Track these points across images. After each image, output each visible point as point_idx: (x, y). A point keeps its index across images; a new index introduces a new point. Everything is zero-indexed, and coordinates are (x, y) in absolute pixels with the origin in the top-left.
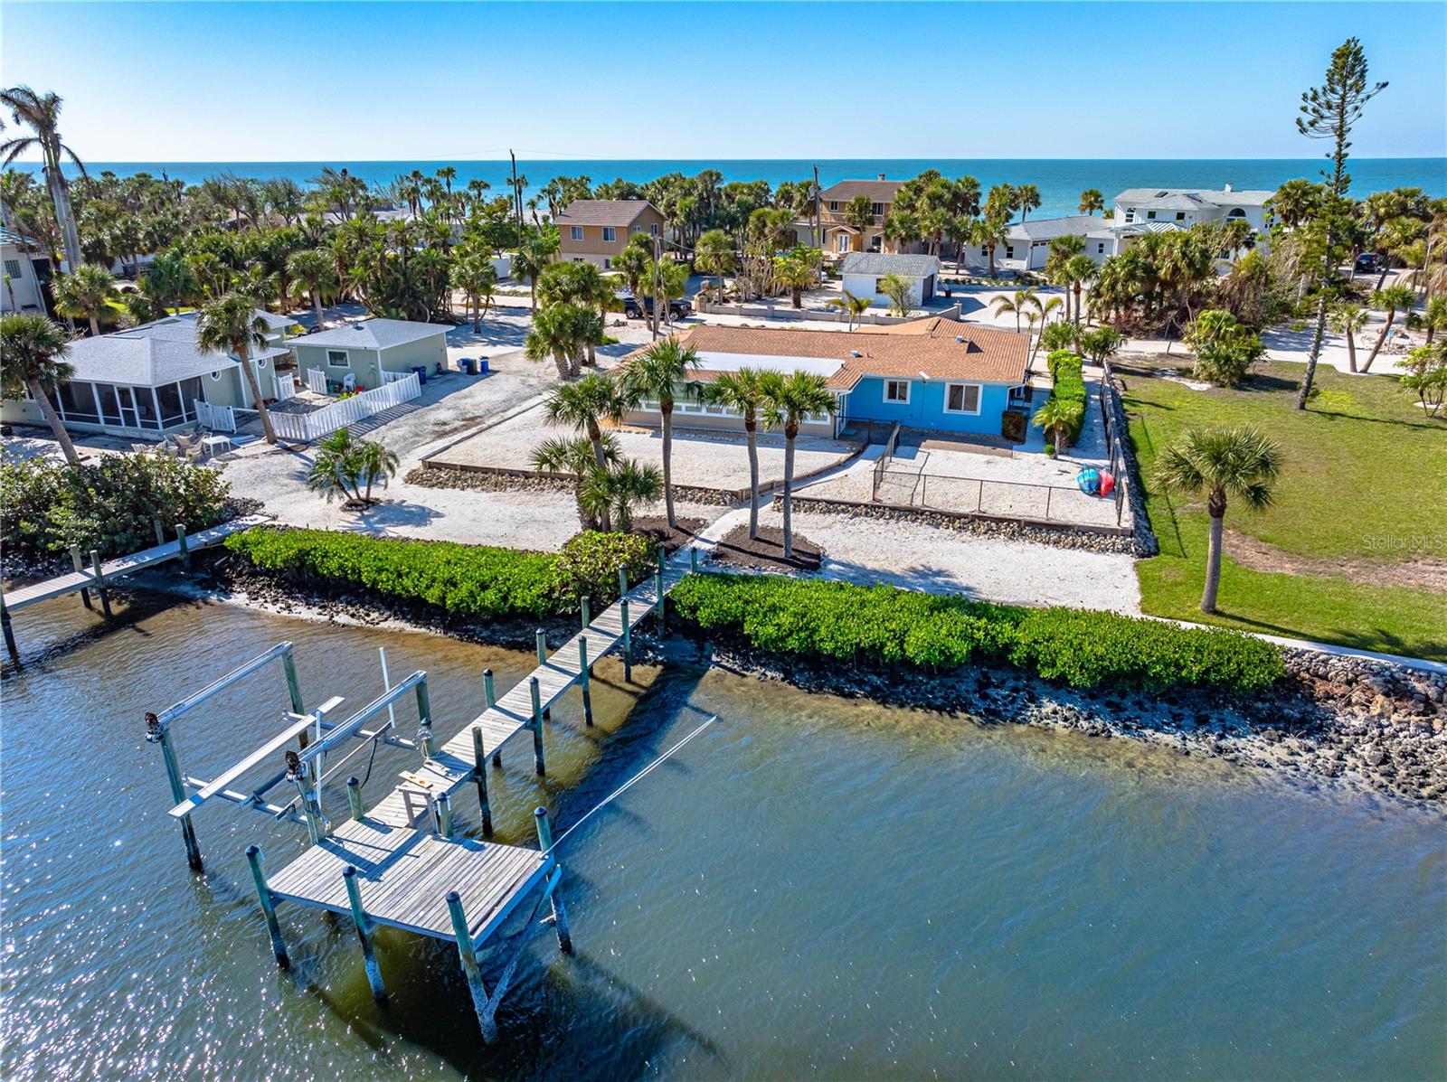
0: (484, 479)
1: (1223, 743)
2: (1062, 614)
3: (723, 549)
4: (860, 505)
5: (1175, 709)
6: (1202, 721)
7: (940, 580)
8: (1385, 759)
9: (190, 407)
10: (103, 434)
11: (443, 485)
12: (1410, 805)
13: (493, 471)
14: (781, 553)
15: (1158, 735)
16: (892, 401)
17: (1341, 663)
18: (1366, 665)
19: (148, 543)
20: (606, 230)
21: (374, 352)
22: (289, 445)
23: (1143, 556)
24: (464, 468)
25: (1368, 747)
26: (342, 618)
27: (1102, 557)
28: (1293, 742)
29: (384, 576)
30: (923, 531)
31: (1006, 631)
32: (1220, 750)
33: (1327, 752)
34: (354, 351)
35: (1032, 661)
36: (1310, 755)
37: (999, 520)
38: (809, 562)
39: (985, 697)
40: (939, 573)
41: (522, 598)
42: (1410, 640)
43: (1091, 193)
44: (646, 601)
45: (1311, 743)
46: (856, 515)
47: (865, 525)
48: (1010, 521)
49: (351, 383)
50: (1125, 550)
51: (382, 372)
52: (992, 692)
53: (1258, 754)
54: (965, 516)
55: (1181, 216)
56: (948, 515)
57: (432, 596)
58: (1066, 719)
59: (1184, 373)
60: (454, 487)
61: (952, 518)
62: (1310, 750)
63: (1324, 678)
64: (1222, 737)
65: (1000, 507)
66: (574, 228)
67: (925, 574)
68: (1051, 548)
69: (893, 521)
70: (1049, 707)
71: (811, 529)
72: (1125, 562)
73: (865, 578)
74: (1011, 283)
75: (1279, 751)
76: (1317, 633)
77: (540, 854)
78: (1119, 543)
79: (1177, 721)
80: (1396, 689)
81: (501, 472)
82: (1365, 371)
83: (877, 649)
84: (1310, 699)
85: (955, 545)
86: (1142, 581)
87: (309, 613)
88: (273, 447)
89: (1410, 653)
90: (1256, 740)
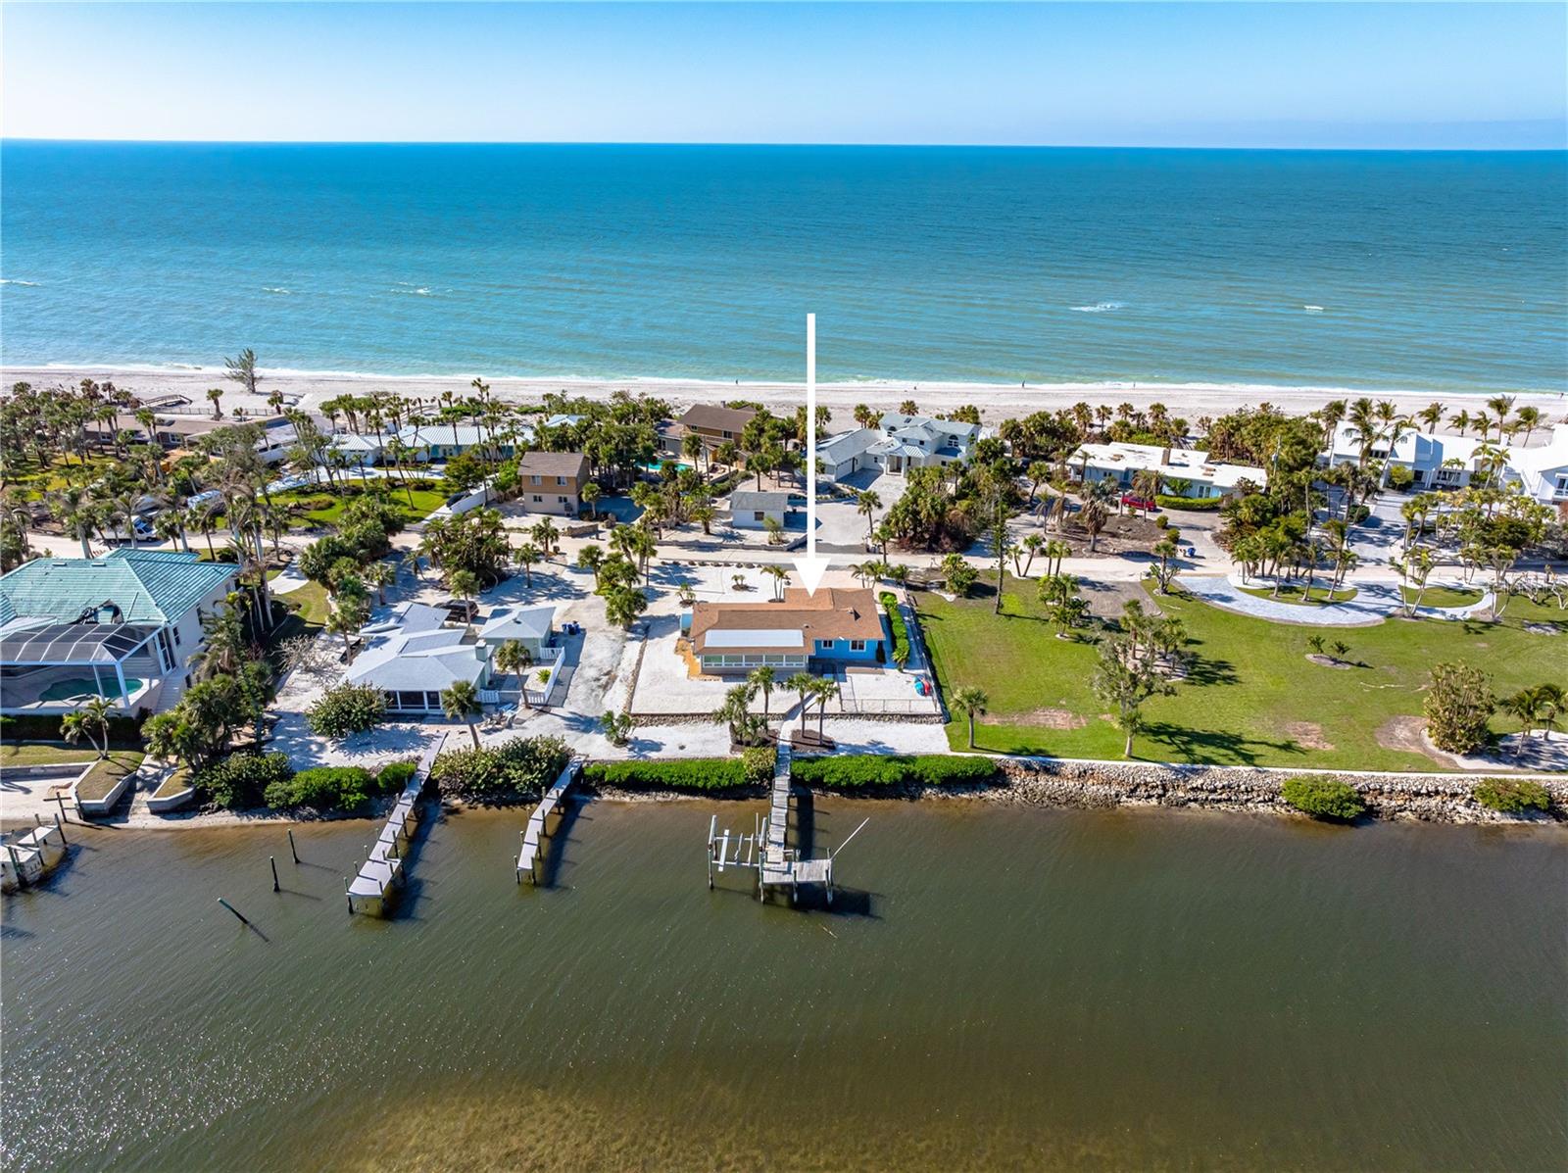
0: (665, 720)
1: (981, 795)
2: (927, 757)
3: (794, 744)
4: (840, 714)
5: (966, 786)
6: (974, 788)
7: (881, 746)
8: (1025, 792)
11: (646, 725)
12: (1029, 805)
13: (667, 715)
14: (818, 743)
15: (963, 795)
16: (826, 648)
17: (1013, 761)
18: (1020, 761)
21: (537, 639)
22: (539, 707)
23: (947, 725)
24: (653, 715)
25: (1021, 789)
26: (660, 799)
27: (933, 726)
28: (1000, 791)
29: (671, 780)
30: (864, 723)
31: (912, 767)
32: (981, 797)
33: (1010, 793)
35: (921, 776)
37: (891, 715)
38: (830, 746)
39: (908, 792)
40: (879, 743)
42: (1032, 749)
44: (786, 775)
45: (1006, 790)
46: (841, 719)
47: (842, 723)
48: (896, 714)
50: (940, 722)
51: (541, 649)
52: (911, 790)
53: (991, 797)
54: (879, 715)
55: (922, 443)
56: (872, 715)
58: (935, 795)
59: (942, 586)
60: (654, 725)
61: (875, 715)
62: (1005, 793)
63: (1008, 767)
64: (980, 793)
65: (892, 708)
66: (534, 477)
67: (875, 744)
68: (913, 725)
69: (853, 720)
70: (929, 791)
72: (941, 727)
73: (855, 751)
75: (997, 795)
76: (1007, 751)
78: (937, 719)
79: (967, 790)
80: (1028, 768)
82: (1026, 577)
83: (872, 781)
84: (1005, 775)
85: (879, 729)
86: (949, 736)
87: (644, 798)
88: (532, 712)
89: (1032, 754)
90: (991, 792)
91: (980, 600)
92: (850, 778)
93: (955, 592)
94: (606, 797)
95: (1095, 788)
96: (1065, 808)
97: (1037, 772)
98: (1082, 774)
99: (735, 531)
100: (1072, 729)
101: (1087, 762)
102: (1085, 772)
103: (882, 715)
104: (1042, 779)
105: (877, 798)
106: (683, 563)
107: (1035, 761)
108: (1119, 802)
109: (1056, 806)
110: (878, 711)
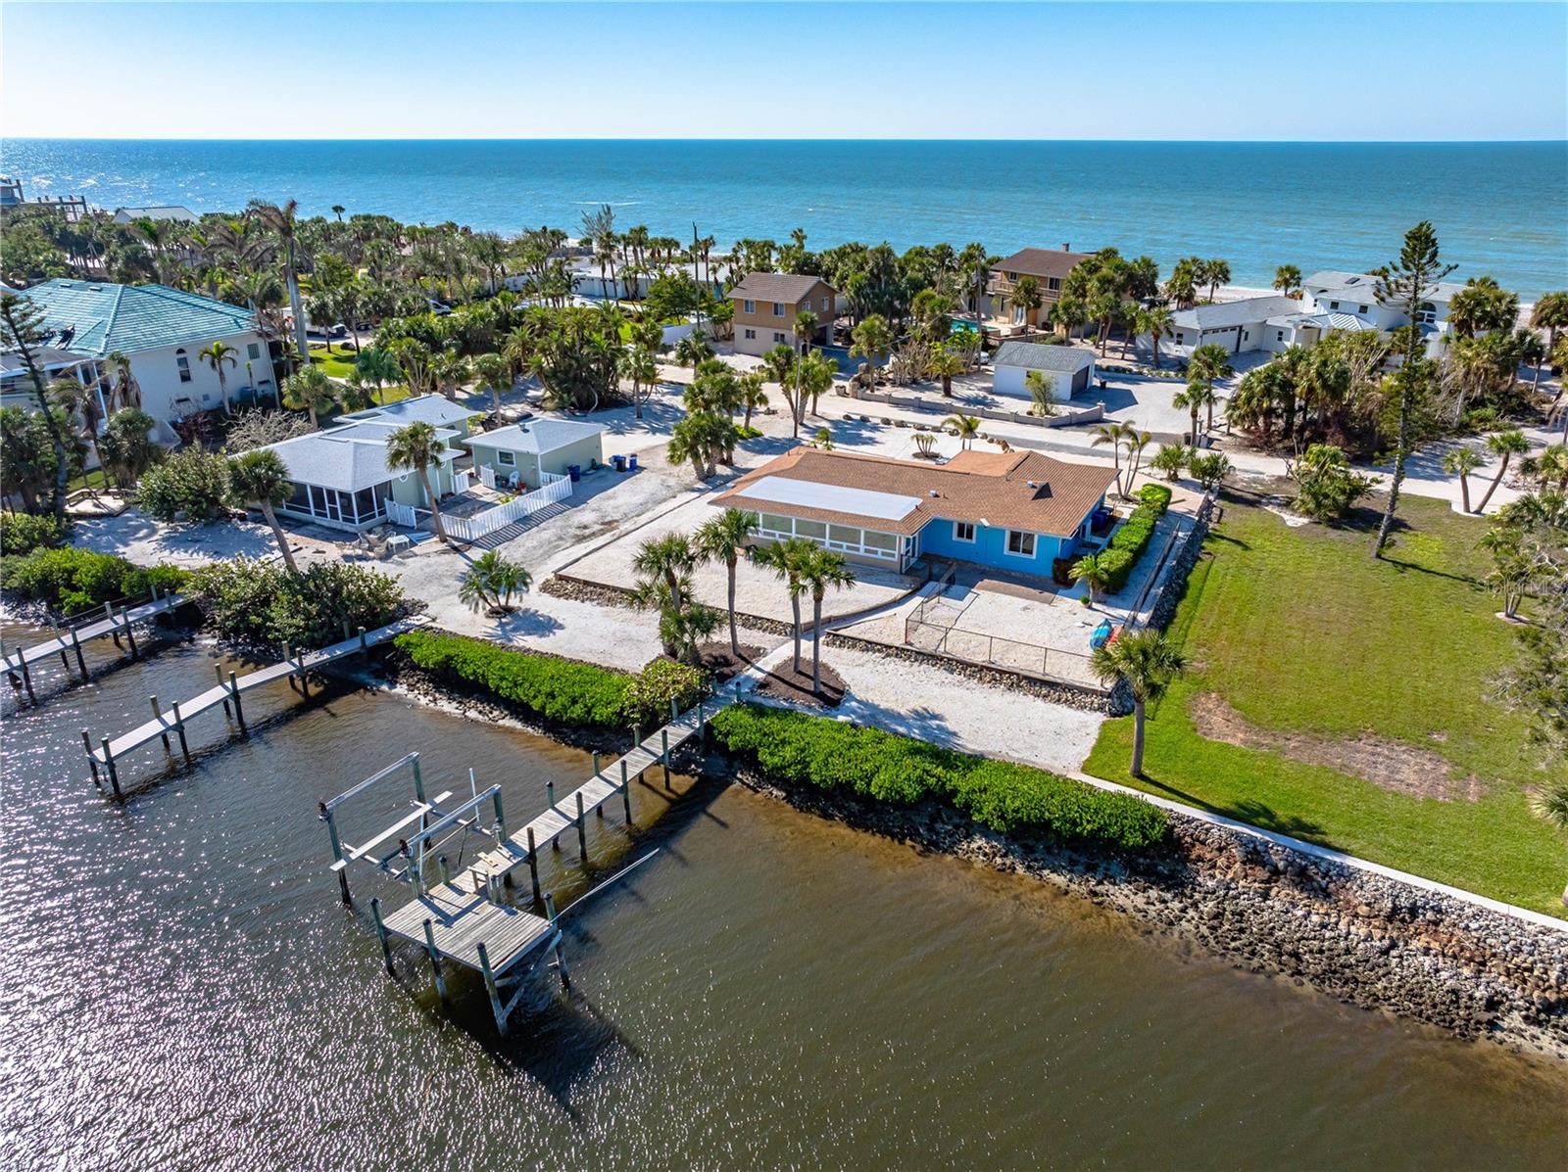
0: (601, 594)
1: (1098, 889)
2: (1007, 768)
3: (771, 679)
4: (891, 647)
5: (1075, 857)
6: (1091, 868)
7: (934, 723)
8: (1218, 916)
9: (381, 504)
10: (313, 523)
11: (567, 596)
12: (1214, 953)
13: (608, 587)
14: (810, 685)
15: (1052, 876)
16: (961, 539)
17: (1223, 831)
18: (1237, 835)
19: (337, 638)
20: (776, 305)
21: (534, 457)
22: (456, 544)
23: (1114, 715)
24: (586, 583)
25: (1211, 904)
26: (472, 714)
27: (1080, 713)
28: (1153, 893)
29: (504, 684)
30: (939, 674)
31: (954, 779)
32: (1095, 894)
33: (1176, 905)
34: (519, 454)
35: (968, 806)
36: (1162, 906)
37: (1002, 672)
38: (832, 696)
39: (931, 829)
40: (935, 717)
41: (601, 714)
42: (1283, 815)
43: (1288, 269)
44: (690, 726)
45: (1168, 896)
46: (888, 655)
47: (892, 665)
48: (1011, 673)
49: (515, 480)
50: (1101, 709)
51: (541, 472)
52: (938, 826)
53: (1121, 901)
54: (976, 666)
55: (1364, 309)
56: (962, 663)
57: (536, 705)
58: (985, 855)
59: (1288, 504)
60: (576, 599)
62: (1164, 901)
63: (1203, 843)
64: (1100, 883)
65: (1008, 663)
66: (747, 302)
68: (1039, 702)
69: (917, 664)
70: (979, 842)
71: (845, 665)
72: (1094, 721)
73: (875, 717)
74: (1172, 374)
75: (1140, 900)
76: (1215, 804)
77: (547, 923)
78: (1097, 702)
79: (1072, 866)
80: (1255, 856)
81: (614, 589)
82: (1478, 512)
83: (850, 784)
84: (1184, 859)
85: (956, 692)
86: (1100, 741)
87: (448, 707)
88: (443, 546)
89: (1280, 829)
90: (1126, 889)
91: (1357, 534)
92: (806, 765)
93: (1309, 513)
94: (401, 689)
95: (1428, 962)
96: (1309, 987)
97: (1276, 873)
98: (1404, 914)
99: (990, 397)
100: (1431, 802)
101: (1431, 886)
102: (1413, 911)
103: (982, 668)
104: (1282, 894)
105: (853, 825)
106: (874, 421)
107: (1280, 849)
108: (1492, 1025)
109: (1284, 978)
110: (979, 659)
